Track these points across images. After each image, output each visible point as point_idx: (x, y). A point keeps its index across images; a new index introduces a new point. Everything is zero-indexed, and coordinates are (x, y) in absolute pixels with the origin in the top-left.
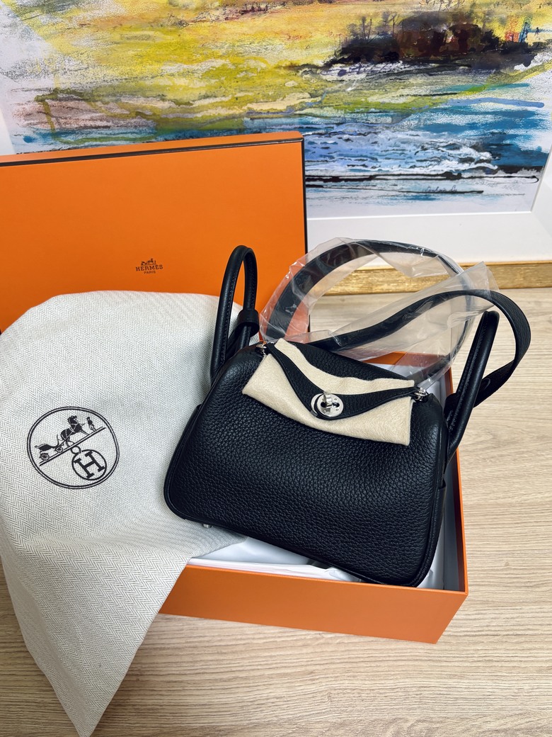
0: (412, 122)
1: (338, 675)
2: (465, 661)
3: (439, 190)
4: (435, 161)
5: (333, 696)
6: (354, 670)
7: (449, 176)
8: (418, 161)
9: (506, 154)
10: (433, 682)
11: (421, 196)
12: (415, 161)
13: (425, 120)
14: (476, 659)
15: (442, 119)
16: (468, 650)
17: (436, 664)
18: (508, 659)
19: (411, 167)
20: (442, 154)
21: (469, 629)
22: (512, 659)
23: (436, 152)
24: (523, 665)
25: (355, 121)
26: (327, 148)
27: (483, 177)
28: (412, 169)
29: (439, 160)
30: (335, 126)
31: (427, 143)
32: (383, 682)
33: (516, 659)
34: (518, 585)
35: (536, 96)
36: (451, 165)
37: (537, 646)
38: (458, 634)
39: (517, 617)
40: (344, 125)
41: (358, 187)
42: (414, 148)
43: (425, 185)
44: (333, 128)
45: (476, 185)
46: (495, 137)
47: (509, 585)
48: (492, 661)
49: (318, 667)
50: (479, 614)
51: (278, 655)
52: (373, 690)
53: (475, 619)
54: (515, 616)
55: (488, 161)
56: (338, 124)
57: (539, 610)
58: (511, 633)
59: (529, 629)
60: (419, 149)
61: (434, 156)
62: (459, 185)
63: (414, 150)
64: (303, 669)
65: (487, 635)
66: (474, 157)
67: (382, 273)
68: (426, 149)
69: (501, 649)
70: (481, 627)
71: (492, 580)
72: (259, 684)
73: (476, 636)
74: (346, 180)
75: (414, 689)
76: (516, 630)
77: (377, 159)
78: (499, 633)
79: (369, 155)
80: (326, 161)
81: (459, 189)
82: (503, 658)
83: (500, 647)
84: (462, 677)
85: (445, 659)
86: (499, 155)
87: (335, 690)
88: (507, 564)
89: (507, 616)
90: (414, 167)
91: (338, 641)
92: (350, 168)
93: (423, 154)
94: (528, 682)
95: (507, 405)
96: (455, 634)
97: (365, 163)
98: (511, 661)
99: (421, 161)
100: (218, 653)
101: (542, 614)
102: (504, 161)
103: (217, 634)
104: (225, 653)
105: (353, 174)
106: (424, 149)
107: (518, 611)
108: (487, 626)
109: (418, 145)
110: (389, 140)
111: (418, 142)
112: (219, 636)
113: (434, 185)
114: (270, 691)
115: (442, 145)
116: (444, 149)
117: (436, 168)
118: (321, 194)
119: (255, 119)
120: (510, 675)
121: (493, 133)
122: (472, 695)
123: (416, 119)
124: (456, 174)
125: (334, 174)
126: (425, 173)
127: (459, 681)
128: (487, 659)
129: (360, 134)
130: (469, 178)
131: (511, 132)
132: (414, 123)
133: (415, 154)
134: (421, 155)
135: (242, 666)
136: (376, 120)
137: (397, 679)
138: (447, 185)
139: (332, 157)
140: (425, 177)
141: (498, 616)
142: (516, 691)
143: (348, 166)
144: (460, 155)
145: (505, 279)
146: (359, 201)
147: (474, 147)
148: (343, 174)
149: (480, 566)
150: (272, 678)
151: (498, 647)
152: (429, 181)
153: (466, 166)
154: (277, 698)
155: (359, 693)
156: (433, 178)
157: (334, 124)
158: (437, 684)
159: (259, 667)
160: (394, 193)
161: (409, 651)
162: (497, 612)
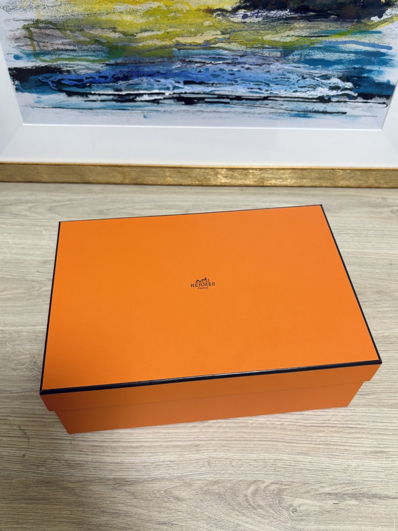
0: (295, 57)
1: (217, 448)
2: (310, 444)
3: (314, 110)
4: (311, 87)
5: (211, 462)
6: (228, 445)
7: (322, 100)
8: (299, 87)
9: (364, 85)
10: (286, 457)
11: (301, 114)
12: (296, 87)
13: (305, 55)
14: (318, 443)
15: (318, 55)
16: (313, 436)
17: (288, 445)
18: (342, 444)
19: (294, 92)
20: (317, 82)
21: (315, 422)
22: (345, 444)
23: (312, 80)
24: (352, 449)
25: (254, 54)
26: (233, 74)
27: (347, 102)
28: (294, 93)
29: (314, 87)
30: (239, 57)
31: (306, 74)
32: (249, 455)
33: (348, 444)
35: (386, 41)
36: (323, 91)
37: (364, 436)
38: (306, 425)
39: (351, 415)
40: (246, 57)
41: (255, 105)
42: (297, 77)
43: (304, 106)
44: (237, 59)
45: (341, 108)
46: (356, 71)
48: (330, 444)
49: (202, 442)
51: (174, 432)
52: (241, 460)
53: (320, 415)
55: (351, 89)
56: (241, 56)
57: (367, 411)
58: (345, 426)
59: (359, 424)
60: (300, 78)
61: (311, 83)
62: (329, 107)
63: (297, 78)
64: (191, 443)
65: (328, 426)
66: (341, 85)
67: (271, 171)
68: (305, 78)
69: (337, 437)
70: (324, 420)
72: (159, 451)
74: (247, 99)
75: (271, 461)
76: (350, 424)
77: (269, 84)
78: (336, 425)
79: (263, 81)
80: (232, 84)
81: (329, 110)
82: (338, 443)
83: (337, 435)
84: (306, 454)
85: (295, 441)
86: (359, 85)
87: (213, 458)
89: (344, 414)
90: (296, 91)
91: (218, 425)
92: (250, 90)
93: (303, 82)
94: (355, 460)
95: (356, 268)
96: (305, 425)
97: (261, 87)
98: (344, 445)
99: (302, 87)
101: (369, 414)
102: (362, 90)
105: (251, 95)
106: (304, 78)
108: (329, 420)
109: (300, 74)
110: (278, 70)
111: (300, 72)
113: (311, 106)
114: (166, 456)
115: (317, 75)
116: (318, 79)
117: (312, 93)
118: (228, 109)
119: (181, 49)
120: (343, 455)
121: (354, 68)
122: (313, 467)
123: (298, 54)
124: (327, 98)
125: (238, 94)
126: (304, 97)
127: (304, 457)
128: (326, 443)
129: (257, 65)
130: (336, 102)
131: (368, 67)
132: (297, 57)
133: (297, 82)
134: (302, 82)
135: (147, 438)
136: (269, 54)
137: (259, 453)
138: (320, 107)
139: (236, 82)
140: (304, 100)
141: (337, 414)
142: (346, 467)
143: (248, 88)
144: (330, 83)
145: (360, 180)
146: (256, 115)
147: (340, 78)
148: (244, 95)
150: (168, 448)
151: (336, 435)
152: (308, 103)
153: (334, 93)
154: (171, 462)
155: (230, 462)
156: (310, 100)
157: (238, 56)
158: (288, 459)
159: (159, 440)
160: (281, 111)
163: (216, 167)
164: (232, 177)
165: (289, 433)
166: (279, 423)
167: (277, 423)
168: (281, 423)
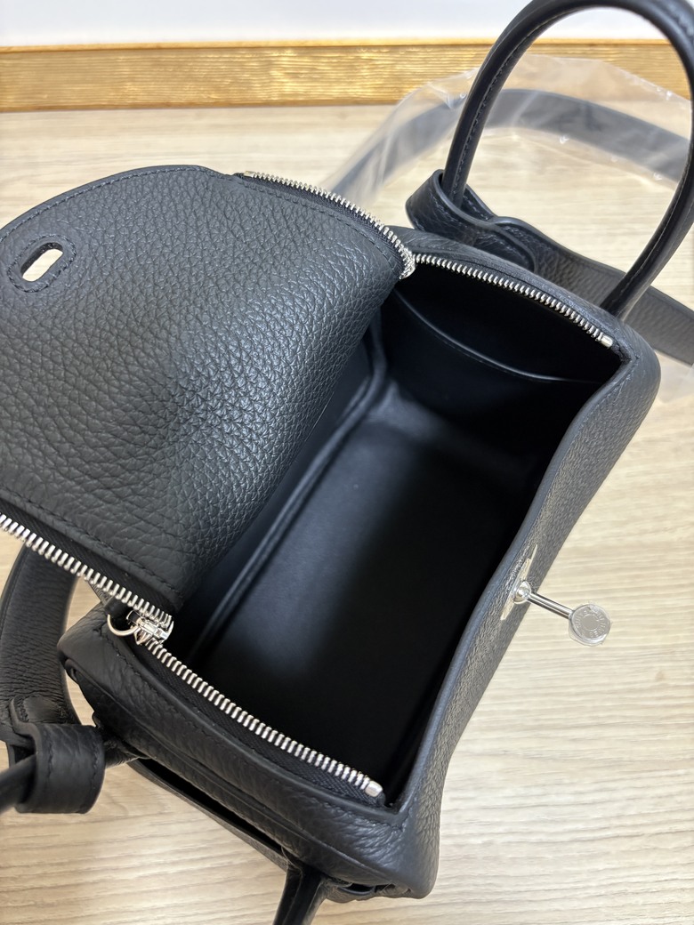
14: (592, 892)
16: (579, 873)
21: (580, 826)
22: (667, 886)
33: (674, 885)
34: (682, 721)
39: (680, 794)
47: (663, 722)
48: (625, 893)
50: (601, 790)
53: (594, 803)
54: (674, 790)
58: (665, 828)
65: (618, 837)
69: (643, 867)
70: (606, 819)
71: (629, 713)
73: (593, 840)
76: (677, 821)
88: (660, 677)
89: (660, 792)
98: (664, 891)
100: (35, 905)
103: (35, 861)
104: (52, 905)
107: (681, 779)
108: (619, 817)
112: (39, 865)
128: (615, 889)
149: (606, 681)
161: (453, 882)
162: (639, 784)
163: (263, 45)
164: (313, 75)
165: (511, 872)
166: (479, 841)
167: (473, 841)
168: (486, 839)
